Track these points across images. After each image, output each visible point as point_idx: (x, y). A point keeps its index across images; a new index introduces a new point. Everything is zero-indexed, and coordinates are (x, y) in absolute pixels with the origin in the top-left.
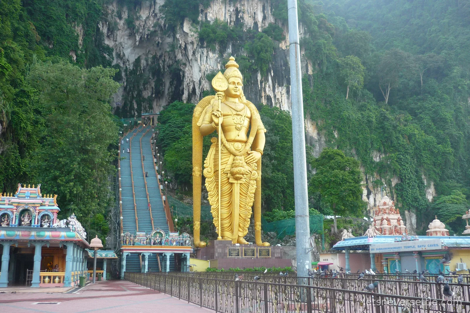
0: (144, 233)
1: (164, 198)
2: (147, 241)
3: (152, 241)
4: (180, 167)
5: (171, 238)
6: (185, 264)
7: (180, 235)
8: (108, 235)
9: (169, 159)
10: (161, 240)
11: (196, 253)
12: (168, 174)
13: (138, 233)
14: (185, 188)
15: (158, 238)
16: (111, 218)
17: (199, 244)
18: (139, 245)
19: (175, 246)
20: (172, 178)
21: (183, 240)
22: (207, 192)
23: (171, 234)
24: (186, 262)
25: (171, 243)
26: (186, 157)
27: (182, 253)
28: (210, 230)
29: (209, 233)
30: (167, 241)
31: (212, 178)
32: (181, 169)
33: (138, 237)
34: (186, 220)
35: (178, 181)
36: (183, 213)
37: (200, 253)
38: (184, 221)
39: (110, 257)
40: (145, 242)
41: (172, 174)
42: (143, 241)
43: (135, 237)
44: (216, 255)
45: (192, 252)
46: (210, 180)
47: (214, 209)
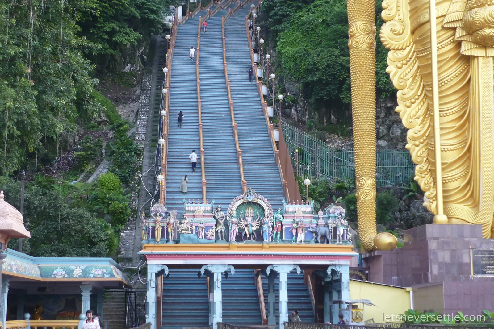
0: (209, 207)
1: (276, 134)
2: (219, 229)
3: (234, 229)
4: (314, 64)
5: (291, 220)
6: (335, 297)
7: (316, 211)
8: (127, 226)
9: (289, 50)
10: (261, 225)
11: (368, 268)
12: (287, 86)
13: (189, 207)
14: (330, 118)
15: (249, 219)
16: (139, 183)
17: (376, 241)
18: (194, 243)
19: (303, 244)
20: (296, 94)
21: (327, 225)
22: (394, 92)
23: (290, 208)
24: (339, 292)
25: (292, 237)
26: (329, 40)
27: (326, 266)
28: (400, 211)
29: (396, 219)
30: (278, 229)
31: (408, 49)
32: (317, 69)
33: (188, 219)
34: (333, 186)
35: (312, 100)
36: (324, 172)
37: (380, 267)
38: (330, 190)
39: (99, 278)
40: (211, 232)
41: (297, 85)
42: (207, 229)
43: (181, 218)
44: (435, 270)
45: (355, 263)
46: (402, 54)
47: (414, 139)
